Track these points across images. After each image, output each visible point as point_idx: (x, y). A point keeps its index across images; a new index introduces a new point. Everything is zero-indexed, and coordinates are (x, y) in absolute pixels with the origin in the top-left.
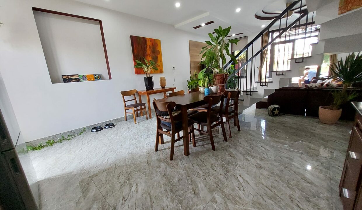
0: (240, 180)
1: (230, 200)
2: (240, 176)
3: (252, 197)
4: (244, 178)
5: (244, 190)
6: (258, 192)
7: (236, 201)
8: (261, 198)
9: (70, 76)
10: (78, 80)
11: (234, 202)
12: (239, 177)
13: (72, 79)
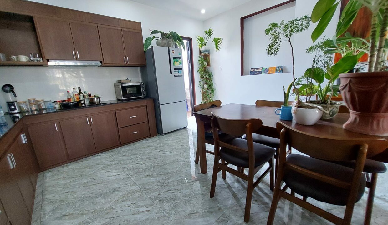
0: (143, 208)
1: (127, 194)
2: (148, 211)
3: (118, 210)
4: (143, 214)
5: (129, 207)
6: (118, 217)
7: (123, 198)
8: (112, 217)
9: (256, 69)
10: (260, 73)
11: (124, 196)
12: (148, 209)
13: (256, 72)
